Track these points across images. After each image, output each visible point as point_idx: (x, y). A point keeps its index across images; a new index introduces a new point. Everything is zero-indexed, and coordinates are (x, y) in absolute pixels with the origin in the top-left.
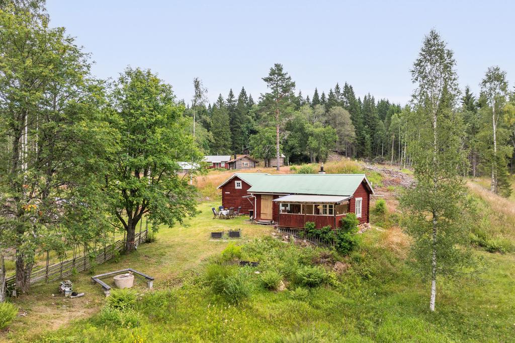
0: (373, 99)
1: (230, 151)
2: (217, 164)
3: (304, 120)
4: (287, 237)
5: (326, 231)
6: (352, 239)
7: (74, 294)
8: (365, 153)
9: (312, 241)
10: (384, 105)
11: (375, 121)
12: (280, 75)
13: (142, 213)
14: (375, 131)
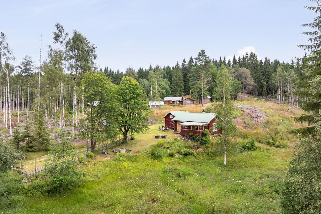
1: (183, 93)
2: (175, 101)
4: (183, 138)
5: (196, 136)
6: (206, 140)
7: (107, 154)
8: (263, 93)
9: (192, 140)
11: (270, 74)
12: (203, 56)
13: (129, 129)
14: (269, 80)
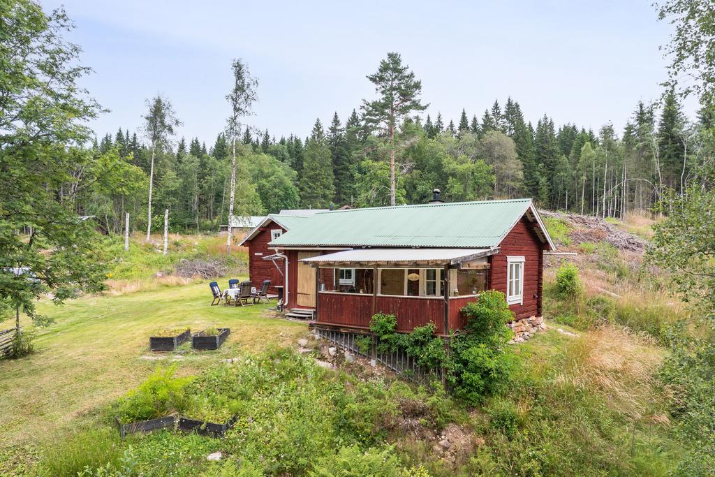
0: (551, 124)
1: (332, 203)
3: (442, 153)
4: (332, 350)
5: (421, 338)
6: (492, 364)
9: (389, 362)
10: (569, 132)
11: (555, 157)
12: (395, 70)
14: (555, 172)
